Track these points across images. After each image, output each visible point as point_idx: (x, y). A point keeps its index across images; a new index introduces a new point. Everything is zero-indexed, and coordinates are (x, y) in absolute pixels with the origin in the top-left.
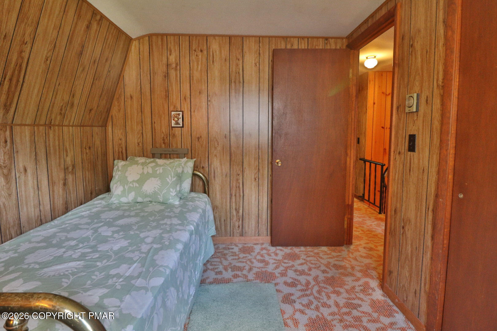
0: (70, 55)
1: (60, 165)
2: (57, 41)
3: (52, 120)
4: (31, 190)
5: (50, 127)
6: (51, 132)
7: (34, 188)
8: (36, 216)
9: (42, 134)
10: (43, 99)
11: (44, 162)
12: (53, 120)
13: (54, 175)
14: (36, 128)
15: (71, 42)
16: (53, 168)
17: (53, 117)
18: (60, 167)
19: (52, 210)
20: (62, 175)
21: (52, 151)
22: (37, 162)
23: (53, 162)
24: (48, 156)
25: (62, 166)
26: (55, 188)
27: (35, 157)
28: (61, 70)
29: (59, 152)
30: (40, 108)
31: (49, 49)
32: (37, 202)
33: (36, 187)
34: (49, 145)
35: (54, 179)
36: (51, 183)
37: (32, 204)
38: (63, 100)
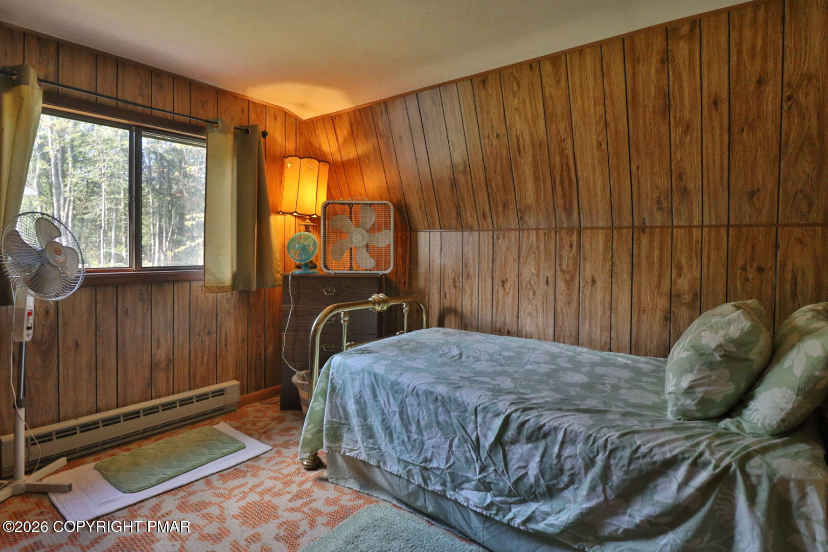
0: (641, 122)
1: (659, 287)
2: (607, 116)
3: (644, 219)
4: (600, 307)
5: (644, 231)
6: (645, 237)
7: (604, 306)
8: (603, 342)
9: (626, 240)
10: (615, 194)
11: (626, 276)
12: (646, 220)
13: (643, 297)
14: (615, 232)
15: (635, 104)
16: (643, 288)
17: (646, 215)
18: (659, 290)
19: (633, 346)
20: (663, 303)
21: (644, 263)
22: (614, 275)
23: (646, 280)
24: (634, 270)
25: (666, 288)
26: (644, 318)
27: (610, 267)
28: (633, 147)
29: (661, 267)
30: (615, 206)
31: (597, 132)
32: (606, 324)
33: (607, 305)
34: (639, 254)
35: (643, 305)
36: (636, 307)
37: (599, 324)
38: (657, 188)
